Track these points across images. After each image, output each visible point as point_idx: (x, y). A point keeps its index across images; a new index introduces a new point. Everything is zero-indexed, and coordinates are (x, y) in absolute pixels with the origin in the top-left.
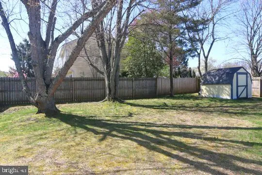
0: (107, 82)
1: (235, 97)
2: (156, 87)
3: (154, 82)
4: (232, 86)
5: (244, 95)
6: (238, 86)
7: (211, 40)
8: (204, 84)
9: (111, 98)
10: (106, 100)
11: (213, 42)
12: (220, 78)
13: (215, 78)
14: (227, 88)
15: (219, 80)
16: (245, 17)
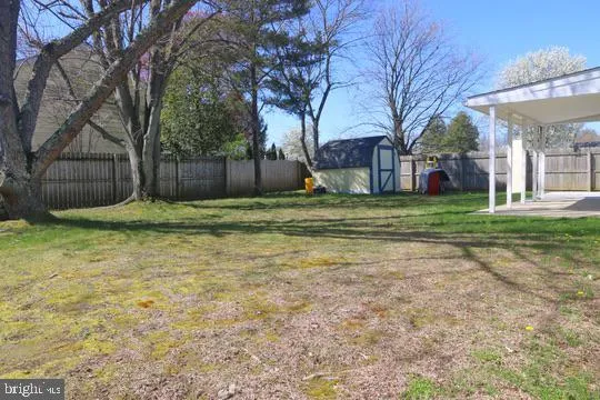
0: (133, 160)
1: (376, 190)
2: (225, 176)
3: (220, 166)
4: (371, 169)
5: (389, 187)
6: (380, 171)
7: (324, 85)
8: (318, 169)
9: (145, 194)
10: (134, 200)
11: (329, 89)
12: (349, 155)
13: (339, 156)
14: (363, 174)
15: (347, 158)
16: (381, 47)
